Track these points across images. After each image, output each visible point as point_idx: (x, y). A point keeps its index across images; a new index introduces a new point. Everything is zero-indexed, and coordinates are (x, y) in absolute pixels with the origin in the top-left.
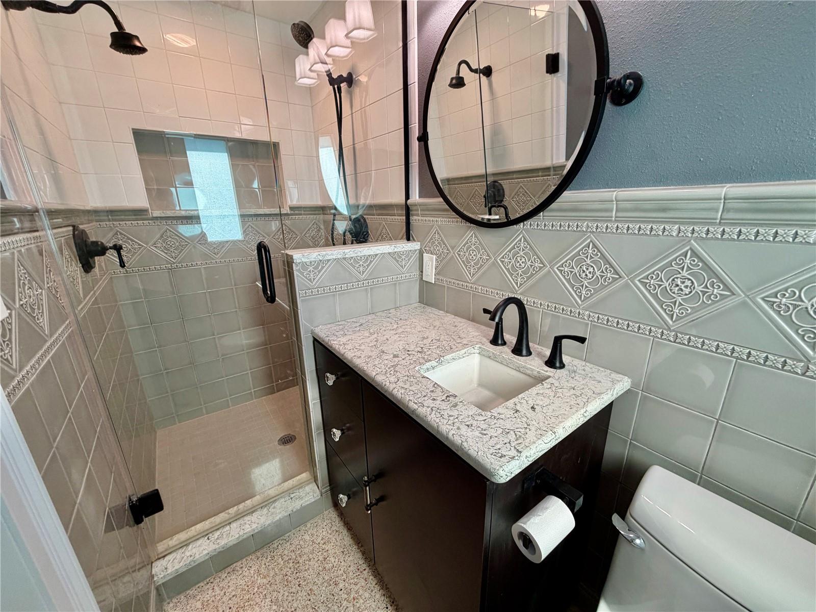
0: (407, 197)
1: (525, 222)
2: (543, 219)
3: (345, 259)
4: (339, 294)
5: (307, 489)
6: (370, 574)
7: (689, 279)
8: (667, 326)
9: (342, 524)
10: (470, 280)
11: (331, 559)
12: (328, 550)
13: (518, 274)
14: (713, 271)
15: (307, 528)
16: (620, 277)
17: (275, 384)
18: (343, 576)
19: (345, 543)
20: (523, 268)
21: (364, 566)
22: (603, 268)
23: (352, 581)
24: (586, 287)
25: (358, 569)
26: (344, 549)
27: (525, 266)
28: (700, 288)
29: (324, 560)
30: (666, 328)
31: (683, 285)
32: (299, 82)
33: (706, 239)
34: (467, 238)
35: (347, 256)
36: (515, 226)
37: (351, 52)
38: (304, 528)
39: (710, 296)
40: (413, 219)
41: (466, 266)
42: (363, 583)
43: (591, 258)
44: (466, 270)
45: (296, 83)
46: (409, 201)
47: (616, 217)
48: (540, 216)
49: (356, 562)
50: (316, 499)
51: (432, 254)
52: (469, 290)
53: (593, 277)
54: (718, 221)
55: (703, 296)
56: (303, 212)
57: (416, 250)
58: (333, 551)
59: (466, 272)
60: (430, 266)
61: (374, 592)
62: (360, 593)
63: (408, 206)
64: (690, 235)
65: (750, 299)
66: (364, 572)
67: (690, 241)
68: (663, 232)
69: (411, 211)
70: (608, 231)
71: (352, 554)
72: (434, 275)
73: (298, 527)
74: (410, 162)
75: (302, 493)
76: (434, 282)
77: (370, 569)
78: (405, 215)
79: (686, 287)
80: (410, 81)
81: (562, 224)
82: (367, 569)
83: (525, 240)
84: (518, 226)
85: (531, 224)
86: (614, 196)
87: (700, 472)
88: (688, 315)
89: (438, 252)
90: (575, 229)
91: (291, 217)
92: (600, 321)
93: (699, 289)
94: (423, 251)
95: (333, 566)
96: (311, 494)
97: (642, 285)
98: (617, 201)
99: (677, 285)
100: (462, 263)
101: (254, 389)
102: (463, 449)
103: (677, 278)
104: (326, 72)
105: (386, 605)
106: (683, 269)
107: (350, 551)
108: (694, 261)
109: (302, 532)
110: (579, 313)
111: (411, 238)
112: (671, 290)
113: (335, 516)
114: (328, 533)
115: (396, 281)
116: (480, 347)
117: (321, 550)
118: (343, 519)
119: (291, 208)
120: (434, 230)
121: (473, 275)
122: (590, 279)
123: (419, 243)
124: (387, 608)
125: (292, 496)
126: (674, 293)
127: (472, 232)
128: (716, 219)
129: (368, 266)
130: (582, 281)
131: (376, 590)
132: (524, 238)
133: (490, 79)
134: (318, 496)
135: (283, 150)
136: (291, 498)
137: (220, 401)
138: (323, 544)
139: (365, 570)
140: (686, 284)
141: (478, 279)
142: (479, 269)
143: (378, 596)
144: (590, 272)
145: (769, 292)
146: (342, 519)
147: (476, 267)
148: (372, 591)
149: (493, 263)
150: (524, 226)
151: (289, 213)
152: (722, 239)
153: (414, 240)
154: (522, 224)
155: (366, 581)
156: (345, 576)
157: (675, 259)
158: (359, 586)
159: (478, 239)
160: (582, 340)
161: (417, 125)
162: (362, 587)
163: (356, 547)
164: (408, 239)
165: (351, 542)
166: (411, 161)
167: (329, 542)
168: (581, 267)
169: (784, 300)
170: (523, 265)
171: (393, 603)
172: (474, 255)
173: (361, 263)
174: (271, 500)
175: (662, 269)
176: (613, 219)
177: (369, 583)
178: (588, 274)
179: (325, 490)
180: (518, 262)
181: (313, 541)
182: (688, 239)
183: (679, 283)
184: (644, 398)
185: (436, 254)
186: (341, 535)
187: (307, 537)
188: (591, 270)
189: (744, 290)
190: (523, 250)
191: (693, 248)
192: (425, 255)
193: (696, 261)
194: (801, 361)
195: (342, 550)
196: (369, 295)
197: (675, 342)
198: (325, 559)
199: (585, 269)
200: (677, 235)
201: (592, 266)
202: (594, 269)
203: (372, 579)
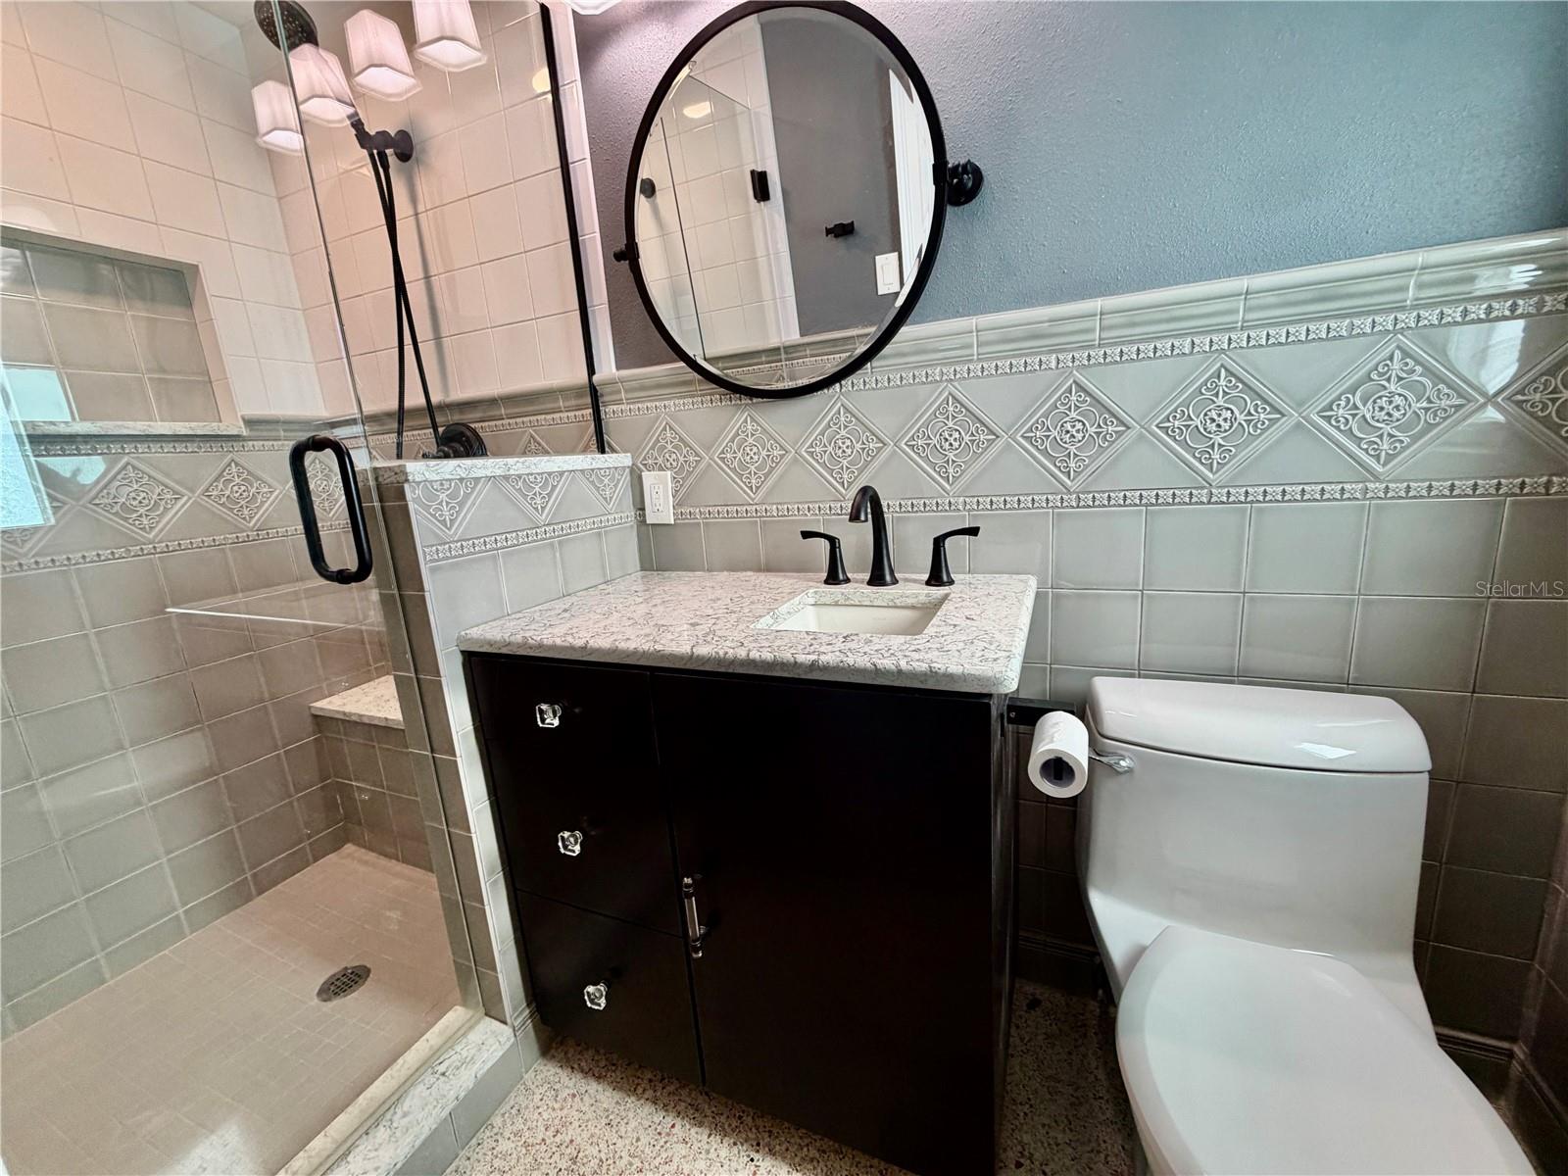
0: (591, 370)
1: (843, 382)
2: (872, 372)
3: (506, 478)
4: (504, 554)
5: (474, 1037)
6: (688, 1126)
7: (1079, 421)
8: (1066, 488)
9: (579, 1076)
10: (753, 500)
11: (587, 1153)
12: (572, 1141)
13: (842, 468)
14: (1103, 405)
15: (495, 1130)
16: (998, 437)
17: (248, 875)
18: (631, 1164)
19: (605, 1105)
20: (850, 456)
21: (670, 1120)
22: (973, 429)
23: (658, 1160)
24: (954, 462)
25: (660, 1134)
26: (607, 1117)
27: (852, 452)
28: (1094, 429)
29: (575, 1163)
30: (1064, 490)
31: (1074, 430)
32: (266, 138)
33: (1089, 366)
34: (738, 426)
35: (512, 472)
36: (826, 391)
37: (414, 87)
38: (488, 1134)
39: (1105, 437)
40: (608, 411)
41: (740, 476)
42: (681, 1149)
43: (954, 417)
44: (741, 484)
45: (259, 141)
46: (595, 378)
47: (978, 354)
48: (867, 369)
49: (646, 1123)
50: (507, 1046)
51: (661, 469)
52: (753, 517)
53: (960, 446)
54: (1097, 342)
55: (1098, 437)
56: (282, 433)
57: (624, 468)
58: (586, 1135)
59: (742, 489)
60: (661, 492)
61: (712, 1150)
62: (684, 1171)
63: (594, 387)
64: (1071, 364)
65: (1145, 429)
66: (674, 1131)
67: (1072, 372)
68: (1040, 365)
69: (602, 395)
70: (971, 375)
71: (631, 1115)
72: (672, 508)
73: (472, 1138)
74: (588, 304)
75: (463, 1050)
76: (673, 522)
77: (683, 1118)
78: (590, 406)
79: (1078, 431)
80: (573, 155)
81: (904, 375)
82: (678, 1122)
83: (847, 410)
84: (831, 390)
85: (852, 383)
86: (974, 324)
87: (1137, 668)
88: (1086, 467)
89: (675, 464)
90: (924, 380)
91: (250, 443)
92: (981, 507)
93: (1092, 430)
94: (639, 469)
95: (601, 1160)
96: (491, 1041)
97: (1026, 441)
98: (978, 331)
99: (1068, 432)
100: (731, 474)
101: (184, 904)
102: (936, 672)
103: (1066, 422)
104: (349, 117)
105: (748, 1156)
106: (1070, 409)
107: (623, 1114)
108: (1080, 396)
109: (489, 1143)
110: (950, 503)
111: (607, 449)
112: (1061, 440)
113: (553, 1071)
114: (554, 1109)
115: (600, 528)
116: (816, 593)
117: (554, 1149)
118: (576, 1066)
119: (250, 423)
120: (661, 423)
121: (757, 488)
122: (957, 449)
123: (629, 454)
124: (752, 1160)
125: (442, 1068)
126: (1065, 443)
127: (746, 414)
128: (1094, 340)
129: (549, 495)
130: (946, 455)
131: (715, 1146)
132: (844, 407)
133: (654, 201)
134: (508, 1039)
135: (212, 283)
136: (443, 1074)
137: (75, 968)
138: (554, 1136)
139: (673, 1126)
140: (1076, 428)
141: (769, 493)
142: (766, 476)
143: (724, 1152)
144: (955, 440)
145: (1161, 418)
146: (572, 1068)
147: (760, 474)
148: (708, 1152)
149: (795, 460)
150: (841, 387)
151: (245, 434)
152: (1105, 364)
153: (613, 451)
154: (838, 385)
155: (687, 1143)
156: (637, 1163)
157: (1059, 398)
158: (676, 1160)
159: (758, 424)
160: (973, 531)
161: (598, 235)
162: (684, 1157)
163: (633, 1098)
164: (603, 451)
165: (617, 1096)
166: (592, 301)
167: (565, 1124)
168: (941, 435)
169: (1177, 423)
170: (849, 451)
171: (758, 1144)
172: (755, 454)
173: (537, 489)
174: (390, 1102)
175: (1046, 415)
176: (975, 357)
177: (696, 1143)
178: (954, 443)
179: (520, 1020)
180: (840, 448)
181: (526, 1145)
182: (1070, 370)
183: (1069, 428)
184: (1056, 597)
185: (672, 468)
186: (586, 1098)
187: (505, 1146)
188: (957, 435)
189: (1137, 419)
190: (846, 427)
191: (1079, 381)
192: (645, 474)
193: (1083, 396)
194: (1203, 488)
195: (604, 1121)
196: (558, 555)
197: (1078, 507)
198: (574, 1160)
199: (947, 437)
200: (1057, 368)
201: (957, 430)
202: (960, 433)
203: (697, 1133)
